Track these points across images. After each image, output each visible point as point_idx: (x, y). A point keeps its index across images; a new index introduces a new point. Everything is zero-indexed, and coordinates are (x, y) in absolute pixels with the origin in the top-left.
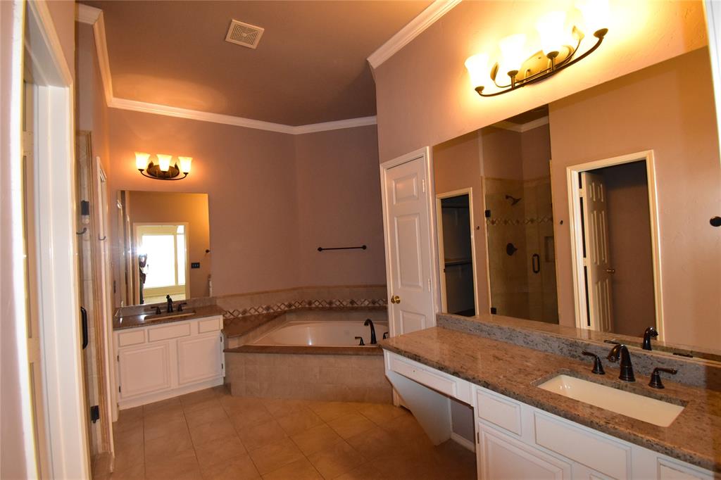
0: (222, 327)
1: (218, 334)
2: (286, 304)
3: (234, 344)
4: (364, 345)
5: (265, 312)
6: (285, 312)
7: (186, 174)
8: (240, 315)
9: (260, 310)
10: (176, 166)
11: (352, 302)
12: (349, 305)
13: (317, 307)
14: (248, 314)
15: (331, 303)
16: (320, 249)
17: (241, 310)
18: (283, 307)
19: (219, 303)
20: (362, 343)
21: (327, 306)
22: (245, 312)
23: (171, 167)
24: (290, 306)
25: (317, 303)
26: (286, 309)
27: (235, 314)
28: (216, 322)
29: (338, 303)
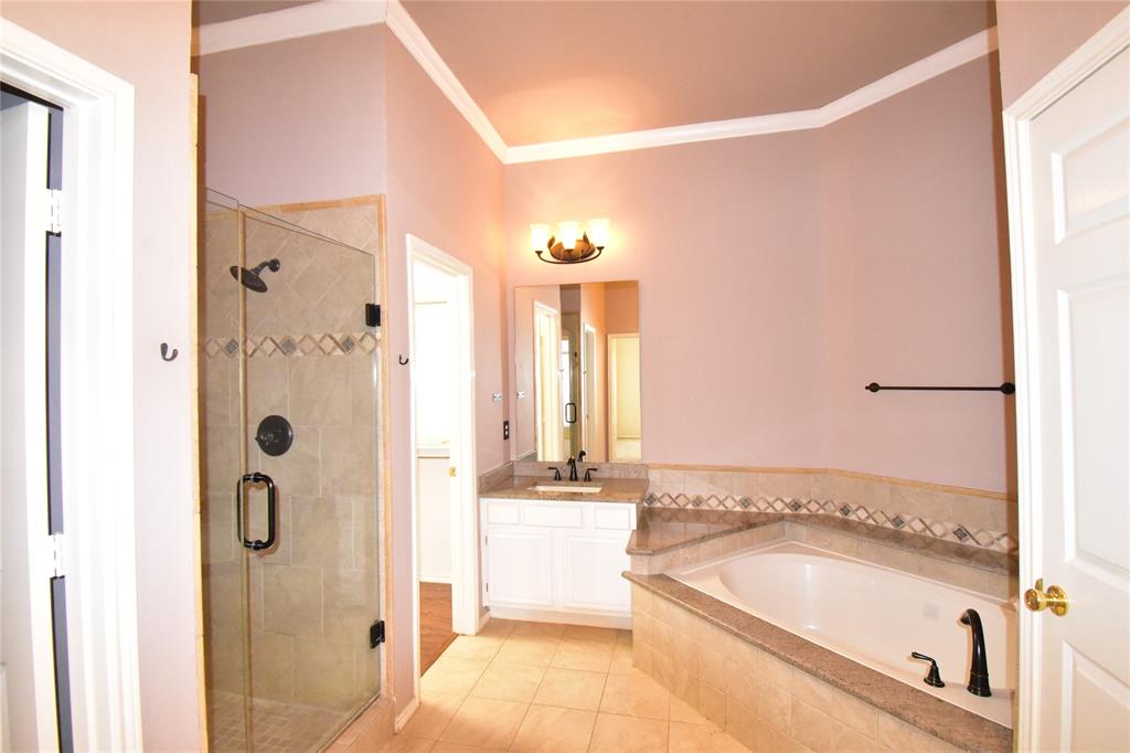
2: (787, 500)
4: (940, 684)
5: (738, 509)
6: (781, 518)
8: (689, 506)
9: (730, 503)
11: (961, 533)
12: (952, 538)
13: (861, 523)
14: (704, 507)
15: (898, 521)
16: (874, 388)
17: (697, 494)
18: (779, 506)
20: (934, 678)
21: (889, 525)
22: (701, 500)
24: (796, 506)
25: (862, 514)
26: (788, 511)
29: (918, 526)
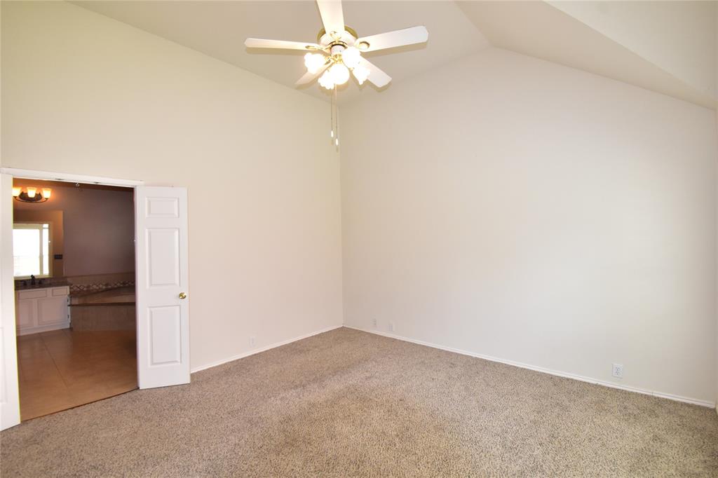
0: (69, 293)
1: (66, 297)
3: (76, 301)
5: (104, 287)
7: (47, 199)
8: (85, 289)
9: (101, 286)
10: (40, 194)
14: (91, 288)
17: (86, 285)
19: (69, 280)
22: (88, 287)
23: (36, 194)
27: (81, 288)
28: (65, 291)
